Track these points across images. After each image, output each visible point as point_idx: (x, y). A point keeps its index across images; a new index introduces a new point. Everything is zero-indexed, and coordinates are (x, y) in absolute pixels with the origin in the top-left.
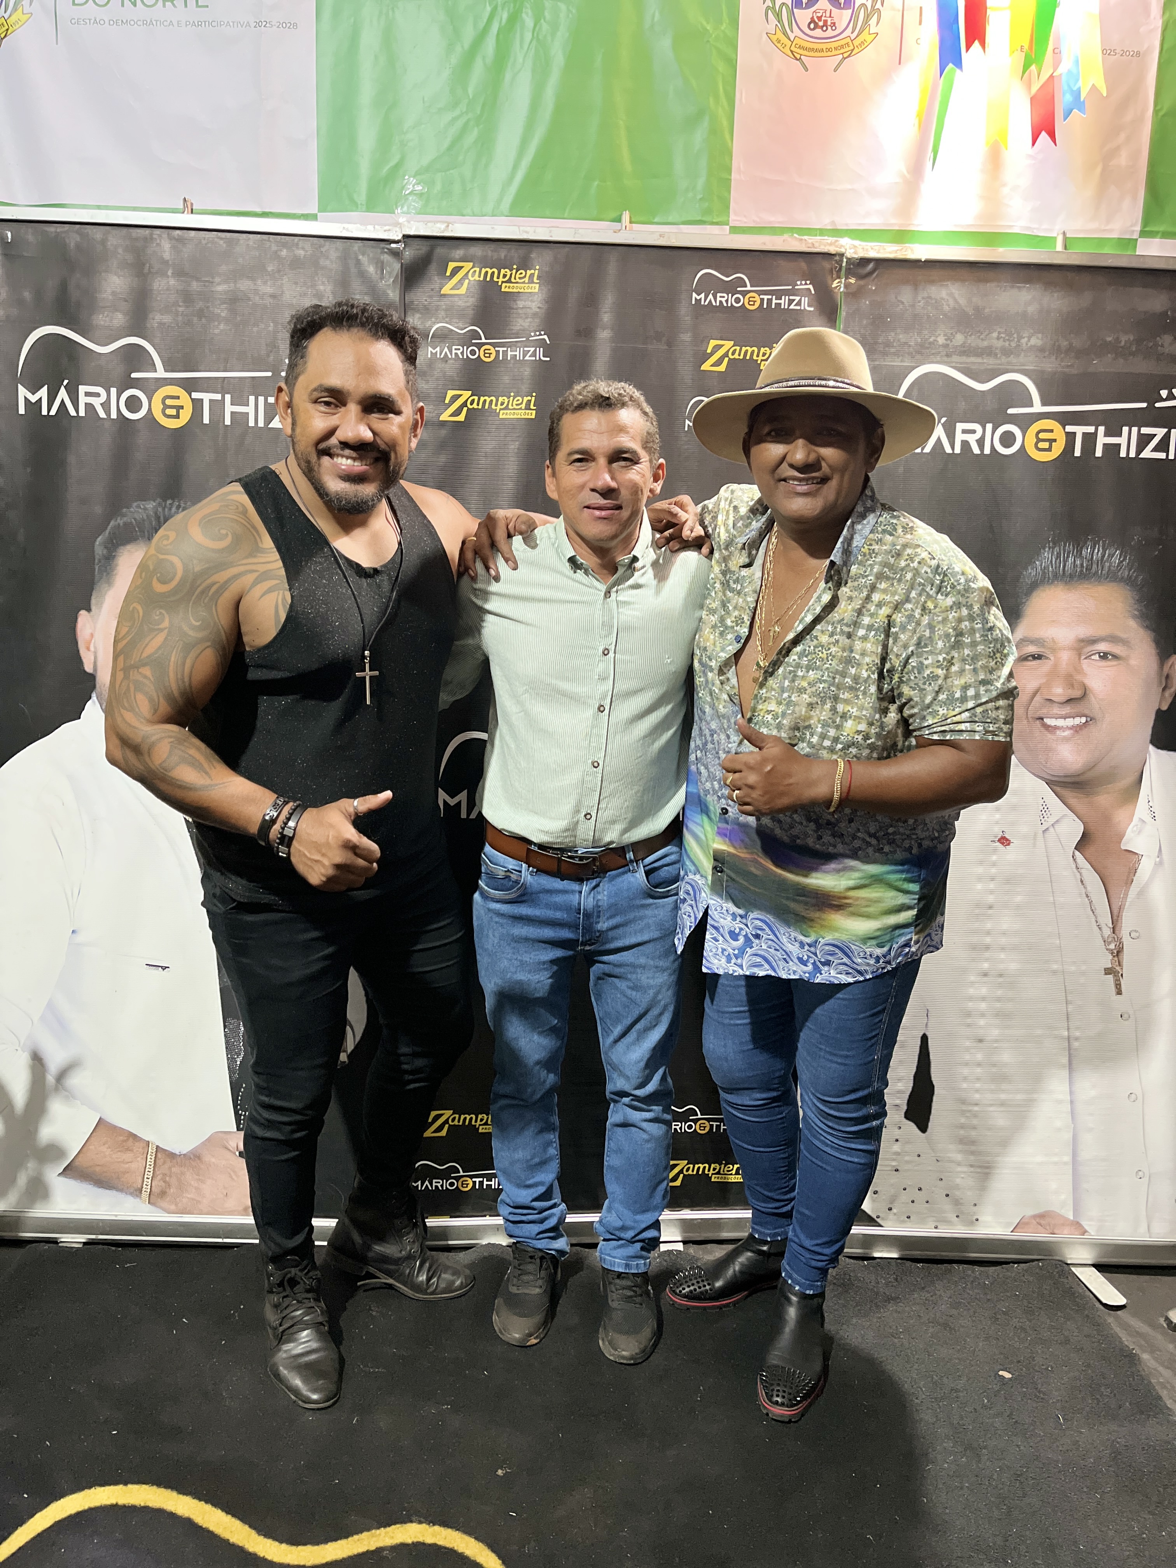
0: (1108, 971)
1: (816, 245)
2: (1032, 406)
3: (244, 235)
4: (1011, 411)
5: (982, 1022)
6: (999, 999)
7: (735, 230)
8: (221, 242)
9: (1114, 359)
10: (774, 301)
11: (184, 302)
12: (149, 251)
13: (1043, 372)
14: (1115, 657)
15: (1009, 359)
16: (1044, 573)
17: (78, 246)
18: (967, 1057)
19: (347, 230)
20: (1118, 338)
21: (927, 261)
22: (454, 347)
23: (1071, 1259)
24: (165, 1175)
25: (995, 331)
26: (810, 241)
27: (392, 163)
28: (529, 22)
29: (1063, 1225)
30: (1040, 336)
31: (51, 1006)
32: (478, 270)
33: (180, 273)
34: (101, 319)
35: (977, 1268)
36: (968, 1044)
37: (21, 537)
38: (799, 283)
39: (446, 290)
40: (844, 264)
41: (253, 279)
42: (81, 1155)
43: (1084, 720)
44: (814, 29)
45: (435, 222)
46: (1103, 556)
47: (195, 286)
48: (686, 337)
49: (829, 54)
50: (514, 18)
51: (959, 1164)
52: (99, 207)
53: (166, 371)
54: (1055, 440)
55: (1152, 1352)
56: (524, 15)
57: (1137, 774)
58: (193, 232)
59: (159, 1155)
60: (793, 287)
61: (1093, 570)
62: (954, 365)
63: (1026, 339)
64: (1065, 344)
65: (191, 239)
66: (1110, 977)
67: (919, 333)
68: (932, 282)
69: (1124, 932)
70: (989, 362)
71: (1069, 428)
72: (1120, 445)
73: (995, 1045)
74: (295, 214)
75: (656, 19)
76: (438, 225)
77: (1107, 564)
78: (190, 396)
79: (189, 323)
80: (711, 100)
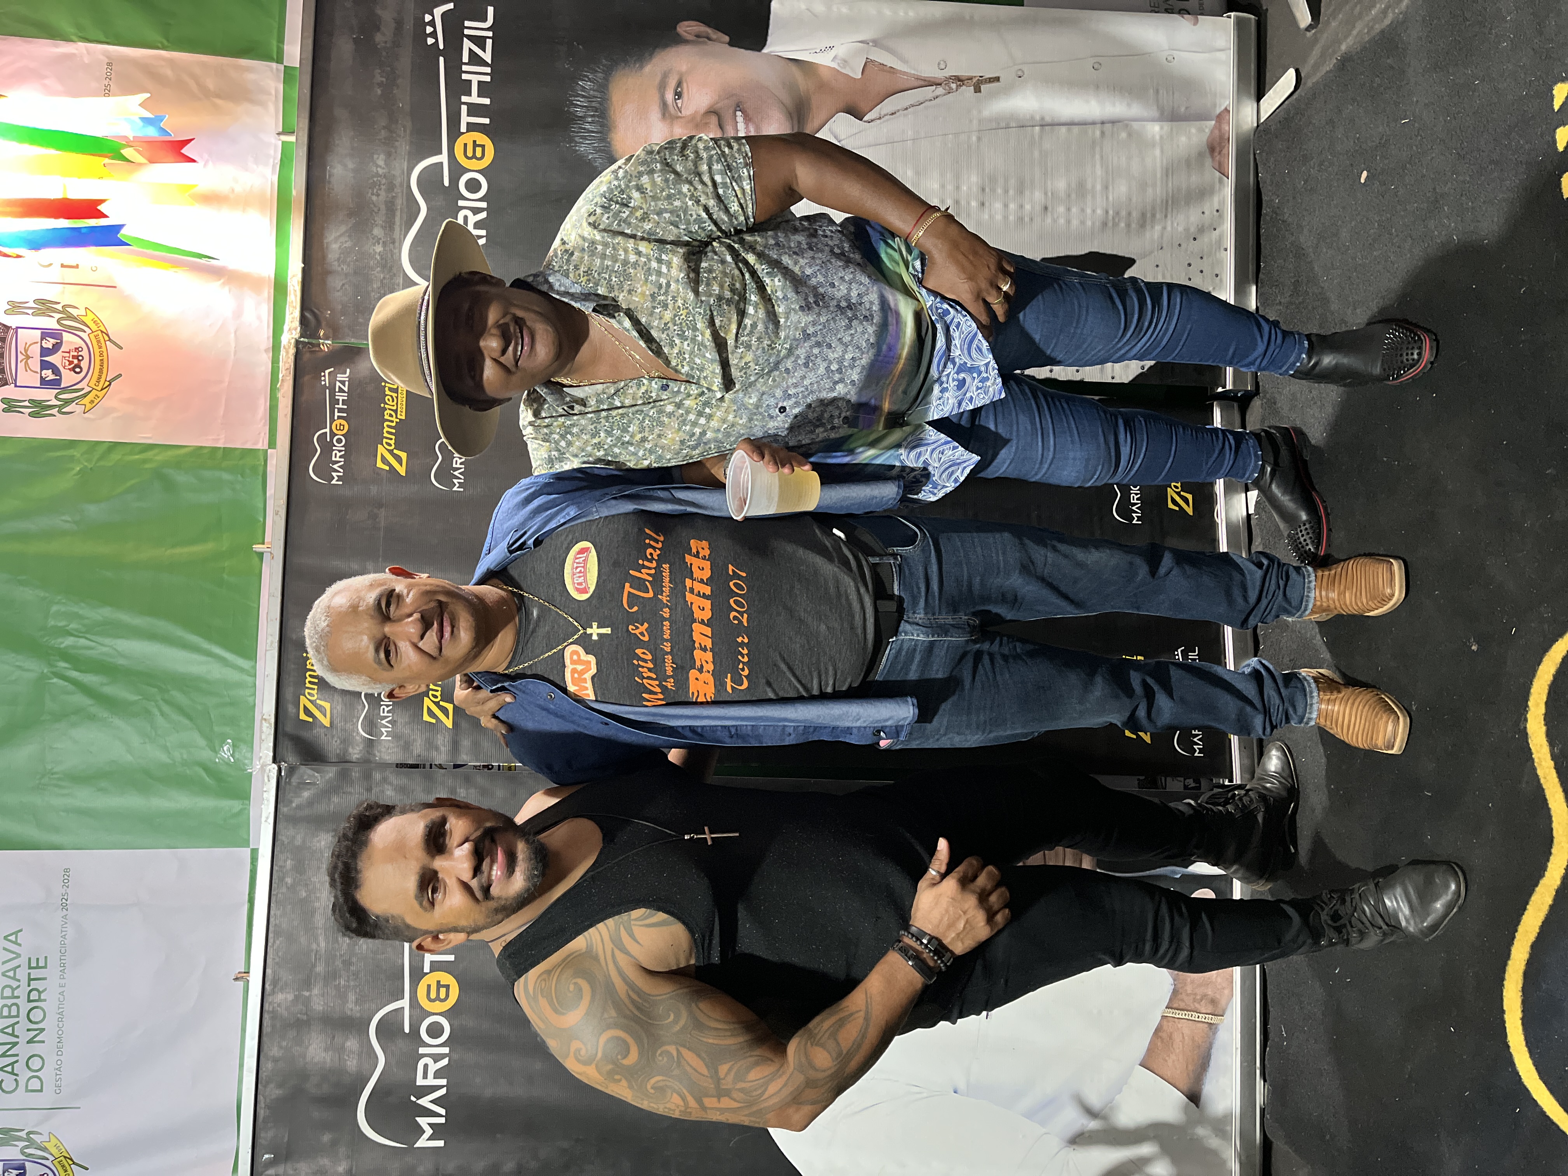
0: (978, 90)
1: (287, 366)
2: (442, 163)
3: (271, 920)
4: (446, 183)
5: (1028, 207)
6: (1006, 191)
7: (272, 444)
8: (278, 942)
9: (398, 87)
10: (340, 406)
11: (335, 979)
12: (285, 1014)
13: (409, 153)
14: (679, 84)
15: (398, 185)
16: (600, 151)
17: (280, 1086)
18: (1062, 221)
19: (267, 818)
20: (378, 84)
21: (304, 262)
22: (382, 714)
23: (1252, 122)
24: (1194, 1000)
25: (370, 198)
26: (284, 372)
27: (203, 774)
28: (69, 641)
29: (1220, 130)
30: (375, 156)
31: (1030, 1115)
32: (307, 691)
33: (307, 984)
34: (352, 1064)
35: (1264, 211)
36: (1049, 220)
37: (565, 1145)
38: (323, 383)
39: (326, 722)
40: (306, 340)
41: (313, 912)
42: (1177, 1084)
43: (739, 113)
44: (81, 368)
45: (261, 732)
46: (583, 96)
47: (320, 969)
48: (374, 490)
49: (105, 354)
50: (65, 655)
51: (1164, 228)
52: (241, 1066)
53: (403, 998)
54: (475, 142)
55: (1340, 43)
56: (62, 646)
57: (790, 64)
58: (267, 970)
59: (1175, 1006)
60: (327, 388)
61: (597, 105)
62: (402, 237)
63: (379, 169)
64: (384, 133)
65: (274, 972)
66: (983, 87)
67: (372, 269)
68: (324, 257)
69: (940, 75)
70: (400, 202)
71: (463, 129)
72: (479, 82)
73: (1050, 194)
74: (251, 871)
75: (69, 519)
76: (264, 729)
77: (592, 92)
78: (427, 974)
79: (356, 975)
80: (147, 466)
